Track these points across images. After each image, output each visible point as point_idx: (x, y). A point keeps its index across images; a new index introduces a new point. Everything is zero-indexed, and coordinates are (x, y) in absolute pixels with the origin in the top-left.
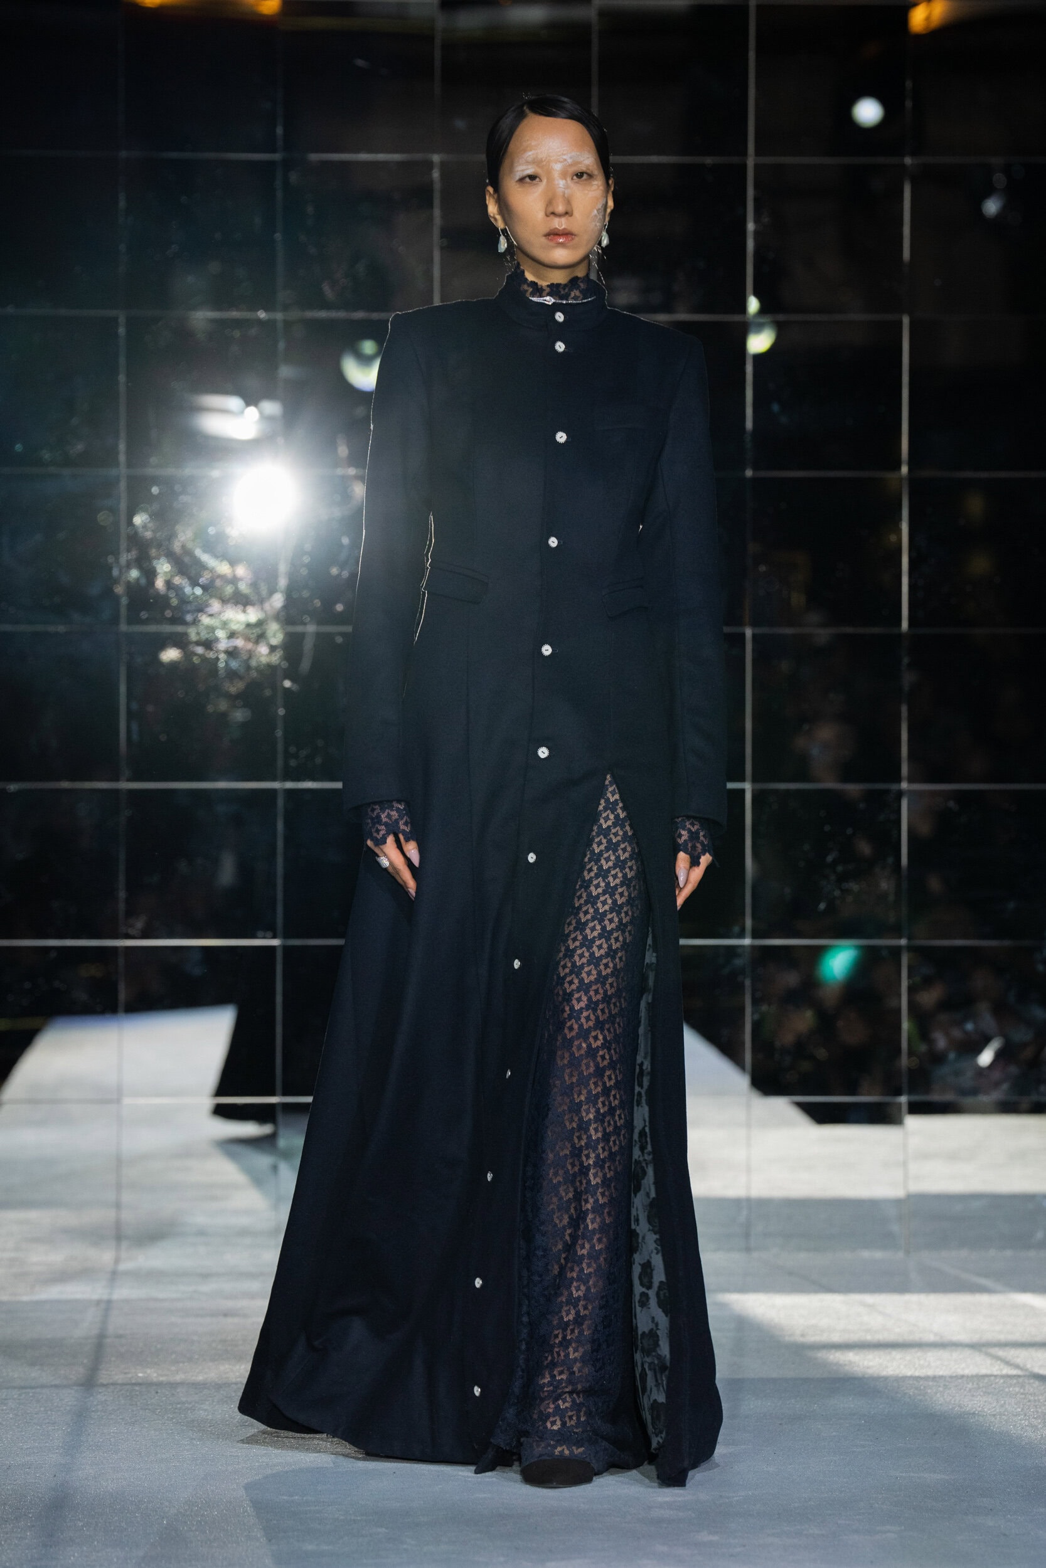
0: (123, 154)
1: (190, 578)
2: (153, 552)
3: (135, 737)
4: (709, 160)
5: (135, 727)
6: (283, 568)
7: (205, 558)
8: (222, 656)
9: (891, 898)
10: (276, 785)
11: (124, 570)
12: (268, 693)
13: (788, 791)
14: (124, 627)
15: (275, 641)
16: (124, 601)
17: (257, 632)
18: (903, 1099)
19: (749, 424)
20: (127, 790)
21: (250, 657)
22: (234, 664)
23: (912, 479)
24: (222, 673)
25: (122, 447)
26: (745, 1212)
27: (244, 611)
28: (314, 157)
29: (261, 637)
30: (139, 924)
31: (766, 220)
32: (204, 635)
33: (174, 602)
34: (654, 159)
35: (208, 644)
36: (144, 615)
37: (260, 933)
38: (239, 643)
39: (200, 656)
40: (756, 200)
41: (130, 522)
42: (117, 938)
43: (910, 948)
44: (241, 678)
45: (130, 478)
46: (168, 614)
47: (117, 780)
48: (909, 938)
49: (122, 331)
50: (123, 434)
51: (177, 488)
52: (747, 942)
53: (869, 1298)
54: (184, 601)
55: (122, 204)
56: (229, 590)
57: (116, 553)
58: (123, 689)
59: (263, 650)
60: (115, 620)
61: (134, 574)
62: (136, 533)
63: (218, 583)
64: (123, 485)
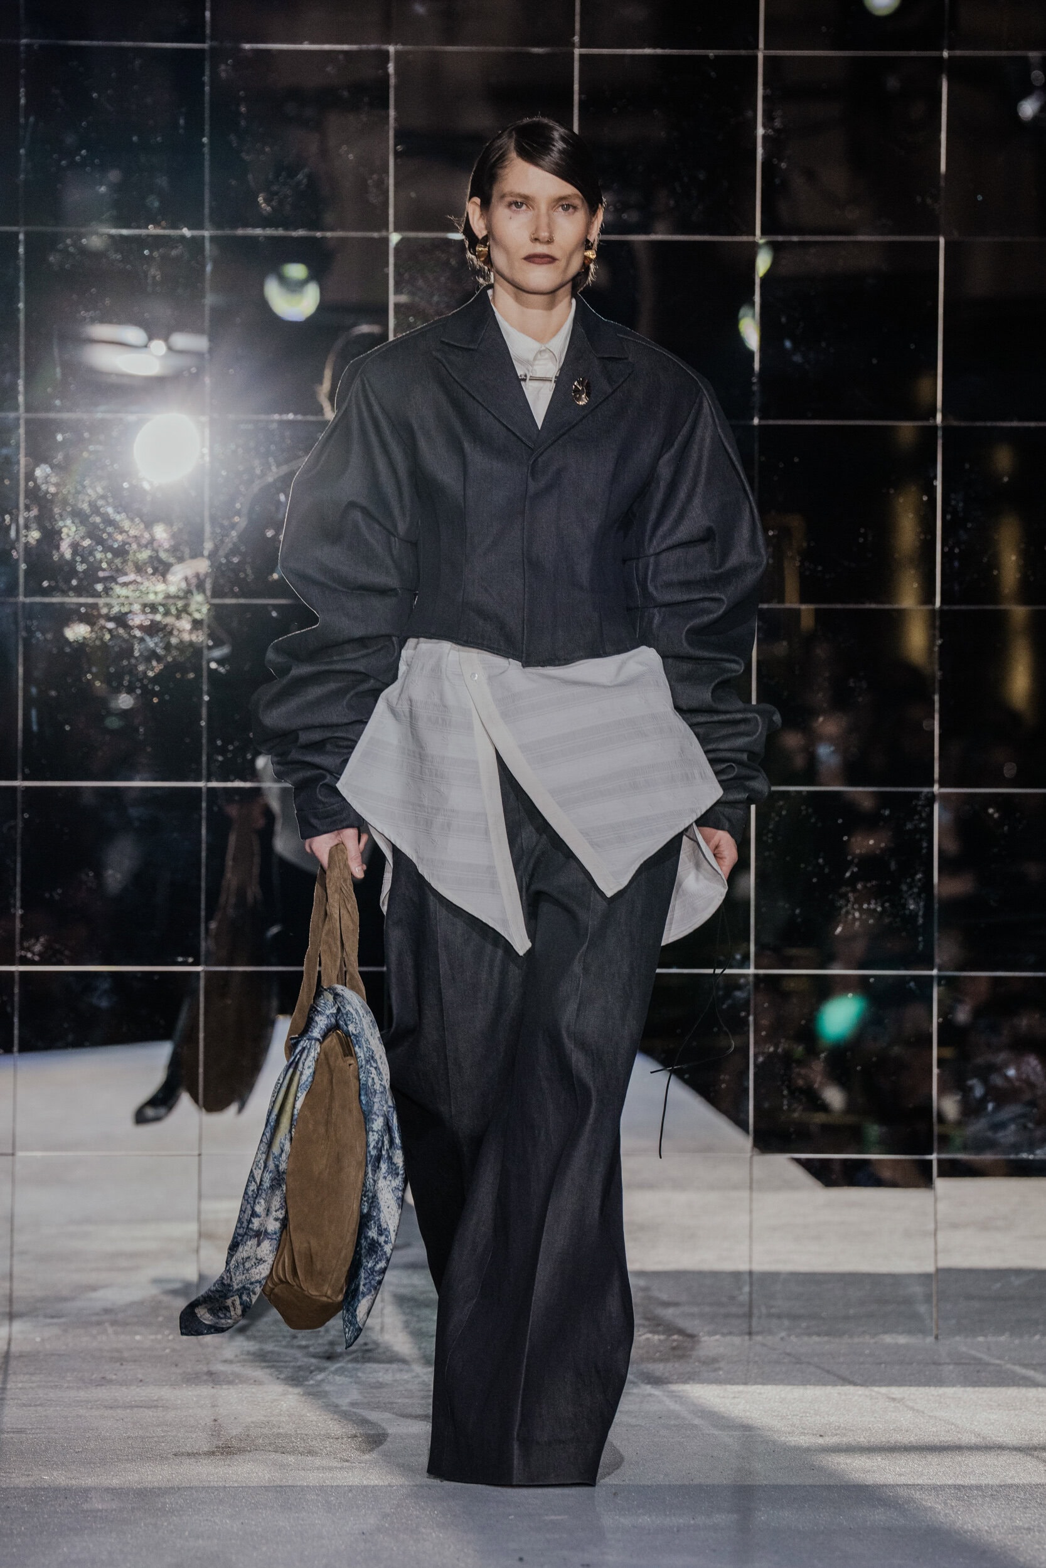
0: (24, 41)
1: (100, 541)
2: (57, 510)
3: (35, 728)
4: (711, 53)
5: (34, 713)
6: (208, 528)
7: (118, 518)
8: (138, 633)
9: (921, 921)
10: (201, 784)
11: (23, 532)
12: (191, 675)
13: (800, 792)
14: (21, 598)
15: (197, 616)
16: (23, 566)
17: (179, 604)
18: (934, 1157)
19: (757, 366)
20: (23, 787)
21: (171, 633)
22: (151, 643)
23: (944, 428)
24: (137, 654)
25: (21, 388)
26: (746, 1289)
27: (165, 581)
28: (247, 46)
29: (185, 610)
30: (38, 948)
31: (777, 124)
32: (116, 610)
33: (81, 567)
34: (648, 51)
35: (121, 620)
36: (45, 584)
37: (180, 959)
38: (158, 617)
39: (110, 631)
40: (765, 98)
41: (30, 476)
42: (12, 964)
43: (940, 978)
44: (159, 659)
45: (28, 422)
46: (74, 582)
47: (15, 779)
48: (940, 970)
49: (21, 250)
50: (22, 373)
51: (86, 435)
52: (751, 971)
53: (896, 1391)
54: (94, 568)
55: (23, 101)
56: (144, 555)
57: (13, 511)
58: (21, 670)
59: (185, 624)
60: (12, 589)
61: (35, 535)
62: (37, 487)
63: (134, 546)
64: (22, 431)
